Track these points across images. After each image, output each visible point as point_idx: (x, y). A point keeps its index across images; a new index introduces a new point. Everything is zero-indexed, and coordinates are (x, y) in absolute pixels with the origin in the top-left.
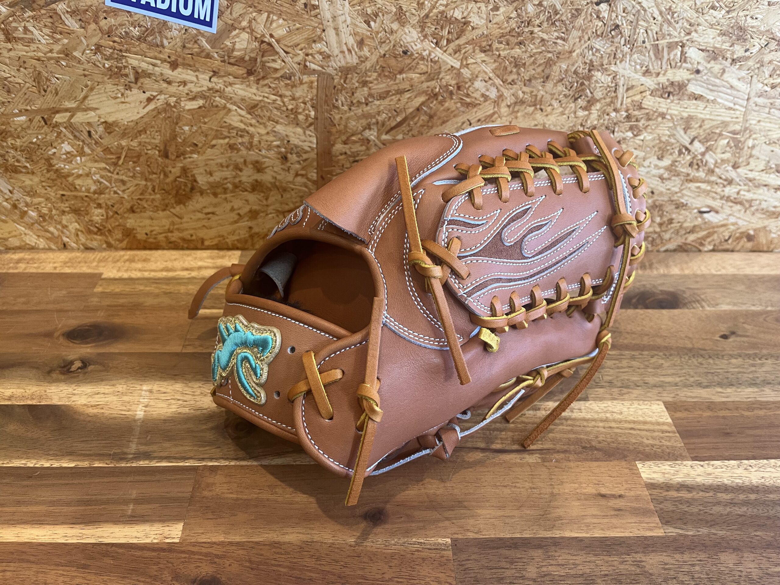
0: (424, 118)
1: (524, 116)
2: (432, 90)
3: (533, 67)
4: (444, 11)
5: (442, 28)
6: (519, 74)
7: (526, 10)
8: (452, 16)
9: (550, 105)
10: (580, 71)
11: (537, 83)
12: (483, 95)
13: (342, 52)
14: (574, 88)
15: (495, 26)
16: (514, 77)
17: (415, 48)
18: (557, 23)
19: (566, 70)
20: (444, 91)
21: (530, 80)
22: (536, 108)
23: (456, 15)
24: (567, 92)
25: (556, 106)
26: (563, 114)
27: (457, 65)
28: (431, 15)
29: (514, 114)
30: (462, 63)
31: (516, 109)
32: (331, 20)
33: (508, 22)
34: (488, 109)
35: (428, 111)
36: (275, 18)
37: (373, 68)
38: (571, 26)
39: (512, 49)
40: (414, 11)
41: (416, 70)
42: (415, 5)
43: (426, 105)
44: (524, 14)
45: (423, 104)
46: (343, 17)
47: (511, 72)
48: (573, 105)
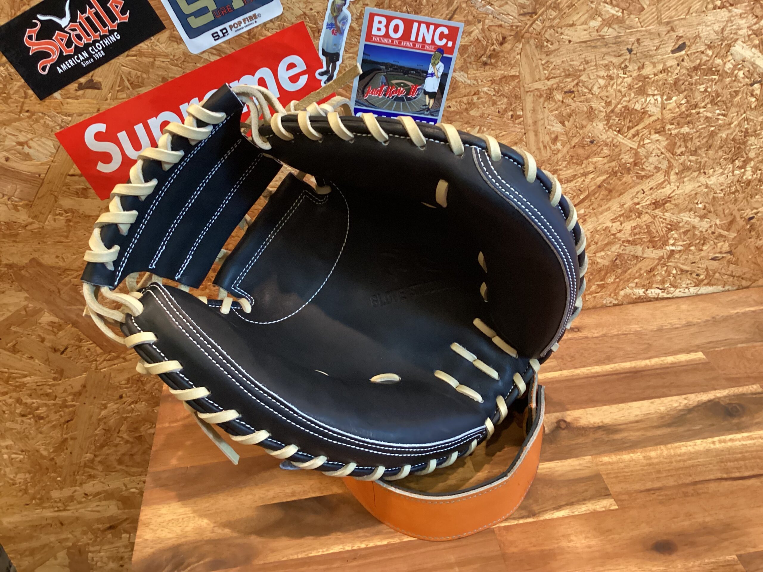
0: (604, 192)
1: (690, 180)
2: (613, 169)
3: (698, 140)
4: (626, 106)
5: (624, 118)
6: (686, 147)
7: (694, 96)
8: (633, 109)
9: (712, 168)
10: (737, 138)
11: (702, 152)
12: (656, 168)
13: (539, 149)
14: (732, 152)
15: (668, 112)
16: (683, 149)
17: (600, 137)
18: (719, 104)
19: (726, 139)
20: (622, 169)
21: (696, 151)
22: (700, 172)
23: (635, 108)
24: (727, 156)
25: (717, 169)
26: (722, 174)
27: (635, 146)
28: (616, 109)
29: (682, 180)
30: (639, 144)
31: (683, 175)
32: (531, 125)
33: (678, 107)
34: (660, 177)
35: (609, 187)
36: (485, 129)
37: (564, 158)
38: (730, 105)
39: (682, 127)
40: (602, 109)
41: (601, 155)
42: (603, 104)
43: (606, 182)
44: (692, 100)
45: (604, 180)
46: (542, 122)
47: (680, 146)
48: (731, 166)
